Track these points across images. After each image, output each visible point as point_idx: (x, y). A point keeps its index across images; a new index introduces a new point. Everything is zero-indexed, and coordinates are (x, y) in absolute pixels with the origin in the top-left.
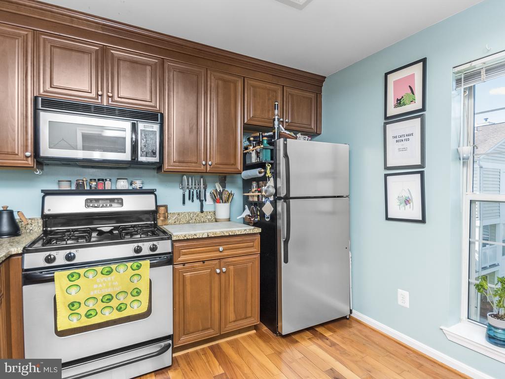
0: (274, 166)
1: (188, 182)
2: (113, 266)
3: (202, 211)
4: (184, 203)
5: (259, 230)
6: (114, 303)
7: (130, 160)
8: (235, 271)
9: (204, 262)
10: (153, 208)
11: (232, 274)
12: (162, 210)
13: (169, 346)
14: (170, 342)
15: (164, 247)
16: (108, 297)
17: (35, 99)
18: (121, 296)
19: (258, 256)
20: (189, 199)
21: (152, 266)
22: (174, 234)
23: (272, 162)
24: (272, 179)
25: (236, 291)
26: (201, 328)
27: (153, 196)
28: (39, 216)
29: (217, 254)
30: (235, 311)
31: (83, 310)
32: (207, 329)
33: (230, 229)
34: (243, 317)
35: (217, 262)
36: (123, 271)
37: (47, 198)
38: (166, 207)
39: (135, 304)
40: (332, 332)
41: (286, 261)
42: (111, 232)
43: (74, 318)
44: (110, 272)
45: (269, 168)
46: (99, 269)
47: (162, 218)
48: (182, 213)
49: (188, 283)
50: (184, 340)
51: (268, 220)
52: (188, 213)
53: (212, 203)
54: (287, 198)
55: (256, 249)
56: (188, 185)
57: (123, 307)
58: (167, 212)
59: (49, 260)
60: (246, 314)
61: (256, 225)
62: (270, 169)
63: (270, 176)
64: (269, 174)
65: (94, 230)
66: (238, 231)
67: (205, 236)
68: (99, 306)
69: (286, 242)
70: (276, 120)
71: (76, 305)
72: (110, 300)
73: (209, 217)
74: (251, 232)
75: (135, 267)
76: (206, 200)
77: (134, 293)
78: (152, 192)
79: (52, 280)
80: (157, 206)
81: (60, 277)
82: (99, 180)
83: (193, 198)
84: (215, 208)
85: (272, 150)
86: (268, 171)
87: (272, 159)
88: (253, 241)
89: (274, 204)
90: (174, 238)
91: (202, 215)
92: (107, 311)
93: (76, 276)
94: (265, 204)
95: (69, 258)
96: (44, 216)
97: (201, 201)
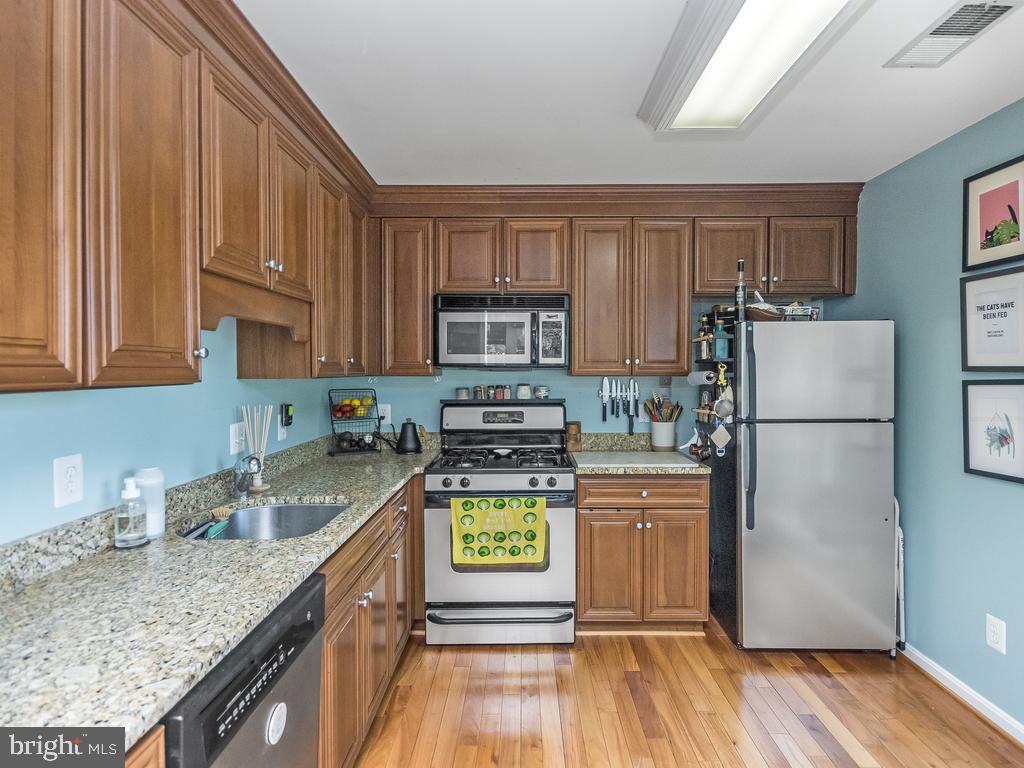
0: (732, 367)
1: (611, 387)
2: (506, 500)
3: (631, 433)
4: (604, 419)
5: (708, 471)
6: (507, 544)
7: (529, 362)
8: (667, 529)
9: (618, 509)
10: (561, 426)
11: (662, 533)
12: (573, 430)
13: (569, 616)
14: (572, 610)
15: (565, 481)
16: (500, 535)
17: (435, 298)
18: (514, 537)
19: (705, 512)
20: (613, 413)
21: (549, 505)
22: (579, 466)
23: (730, 360)
24: (729, 388)
25: (668, 561)
26: (614, 604)
27: (561, 409)
28: (438, 430)
29: (638, 501)
30: (666, 591)
31: (476, 545)
32: (624, 608)
33: (661, 465)
34: (680, 603)
35: (638, 512)
36: (517, 507)
37: (446, 409)
38: (578, 424)
39: (530, 550)
40: (845, 669)
41: (750, 525)
42: (508, 456)
43: (468, 552)
44: (503, 506)
45: (722, 371)
46: (492, 500)
47: (572, 442)
48: (602, 435)
49: (596, 536)
50: (591, 614)
51: (721, 455)
52: (610, 434)
53: (647, 420)
54: (751, 422)
55: (702, 499)
56: (611, 391)
57: (517, 551)
58: (579, 431)
59: (446, 483)
60: (684, 599)
61: (703, 460)
62: (725, 372)
63: (724, 384)
64: (722, 381)
65: (491, 451)
66: (672, 468)
67: (621, 472)
68: (492, 544)
69: (751, 494)
70: (740, 289)
71: (470, 539)
72: (502, 539)
73: (643, 443)
74: (694, 472)
75: (529, 504)
76: (637, 416)
77: (529, 536)
78: (560, 403)
79: (448, 506)
80: (566, 424)
81: (456, 503)
82: (497, 387)
83: (618, 413)
84: (651, 428)
85: (730, 341)
86: (722, 376)
87: (730, 355)
88: (698, 487)
89: (732, 429)
90: (579, 472)
91: (632, 439)
92: (500, 552)
93: (470, 506)
94: (715, 429)
95: (464, 483)
96: (443, 432)
97: (631, 418)
